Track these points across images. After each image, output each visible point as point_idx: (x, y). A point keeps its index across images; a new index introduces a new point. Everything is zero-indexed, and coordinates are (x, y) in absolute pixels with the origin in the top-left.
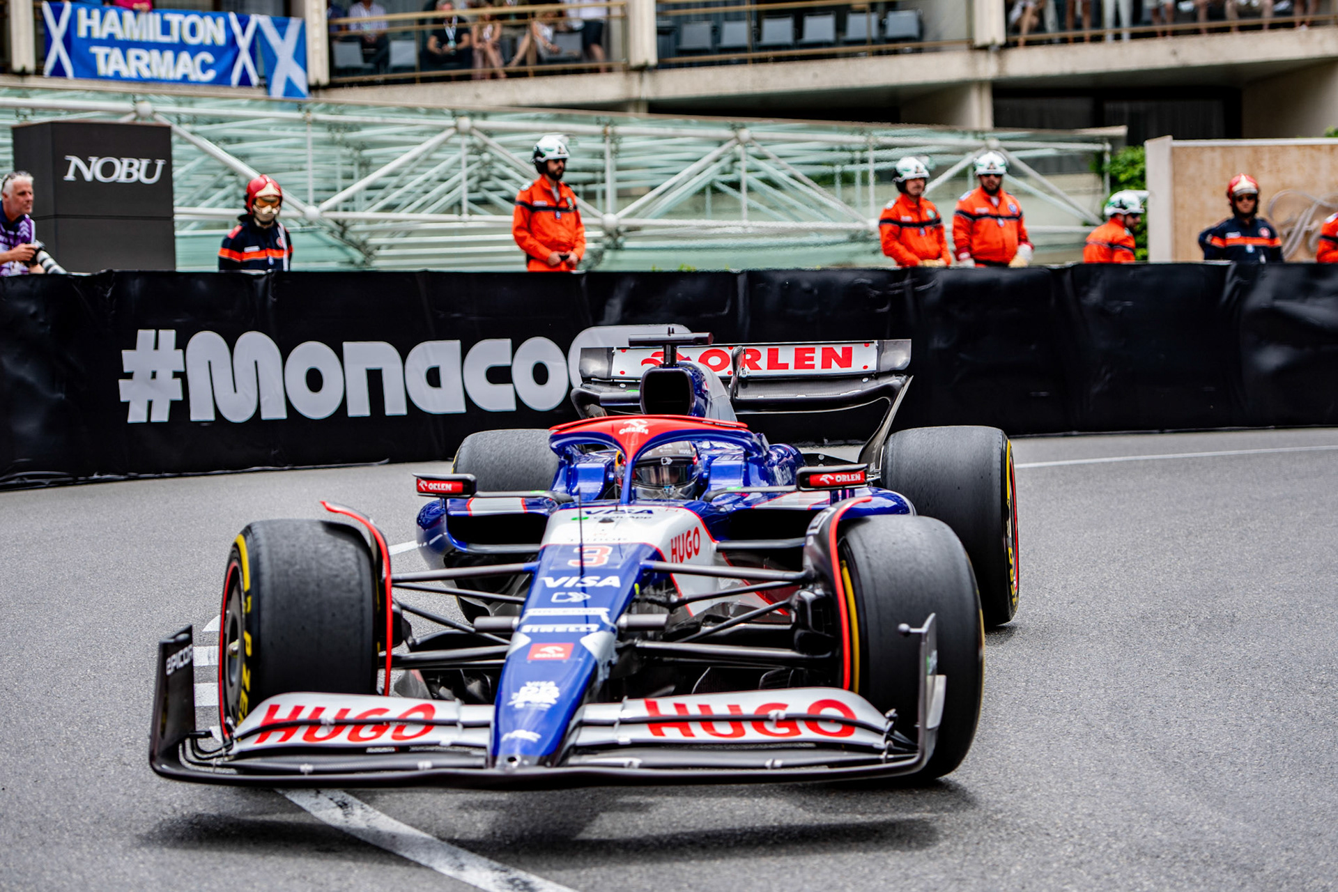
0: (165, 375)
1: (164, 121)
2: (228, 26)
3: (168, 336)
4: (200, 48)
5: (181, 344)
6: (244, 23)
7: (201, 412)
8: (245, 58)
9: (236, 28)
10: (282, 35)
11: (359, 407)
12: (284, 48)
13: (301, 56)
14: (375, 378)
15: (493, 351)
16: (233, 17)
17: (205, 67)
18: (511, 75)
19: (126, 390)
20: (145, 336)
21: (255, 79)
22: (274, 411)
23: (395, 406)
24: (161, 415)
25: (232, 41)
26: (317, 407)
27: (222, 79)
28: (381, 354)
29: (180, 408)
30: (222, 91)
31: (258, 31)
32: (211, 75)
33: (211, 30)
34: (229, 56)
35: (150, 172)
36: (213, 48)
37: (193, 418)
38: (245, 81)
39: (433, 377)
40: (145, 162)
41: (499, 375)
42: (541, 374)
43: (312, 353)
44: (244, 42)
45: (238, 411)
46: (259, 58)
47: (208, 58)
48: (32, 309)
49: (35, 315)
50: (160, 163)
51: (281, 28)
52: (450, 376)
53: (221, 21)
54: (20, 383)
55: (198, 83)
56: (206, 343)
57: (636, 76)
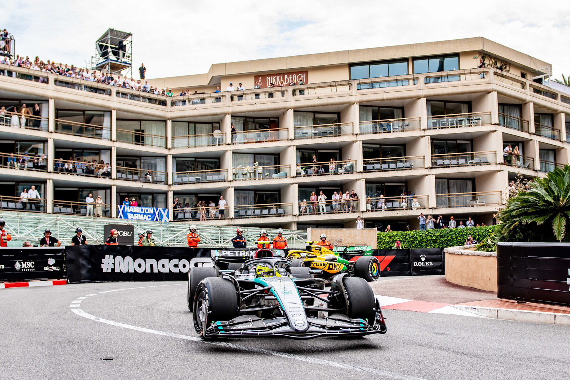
0: (111, 264)
1: (133, 225)
2: (154, 210)
3: (111, 257)
4: (148, 214)
5: (114, 258)
6: (157, 210)
7: (117, 271)
8: (157, 216)
9: (155, 210)
10: (164, 212)
11: (148, 271)
12: (164, 214)
13: (168, 216)
14: (152, 266)
15: (175, 261)
16: (155, 208)
17: (149, 218)
18: (207, 220)
19: (103, 266)
20: (107, 256)
21: (159, 220)
22: (132, 271)
23: (155, 271)
24: (109, 271)
25: (155, 213)
26: (140, 270)
27: (153, 220)
28: (153, 261)
29: (113, 270)
30: (152, 222)
31: (160, 211)
32: (150, 219)
33: (151, 211)
34: (154, 216)
35: (129, 234)
36: (151, 214)
37: (116, 272)
38: (157, 220)
39: (163, 266)
40: (128, 232)
41: (176, 266)
42: (184, 266)
43: (139, 261)
44: (157, 213)
45: (125, 271)
46: (160, 216)
47: (150, 216)
48: (85, 251)
49: (86, 252)
50: (131, 232)
51: (164, 210)
52: (166, 266)
53: (152, 209)
54: (83, 264)
55: (148, 221)
56: (119, 258)
57: (231, 220)
